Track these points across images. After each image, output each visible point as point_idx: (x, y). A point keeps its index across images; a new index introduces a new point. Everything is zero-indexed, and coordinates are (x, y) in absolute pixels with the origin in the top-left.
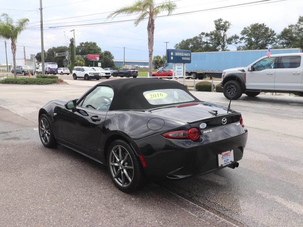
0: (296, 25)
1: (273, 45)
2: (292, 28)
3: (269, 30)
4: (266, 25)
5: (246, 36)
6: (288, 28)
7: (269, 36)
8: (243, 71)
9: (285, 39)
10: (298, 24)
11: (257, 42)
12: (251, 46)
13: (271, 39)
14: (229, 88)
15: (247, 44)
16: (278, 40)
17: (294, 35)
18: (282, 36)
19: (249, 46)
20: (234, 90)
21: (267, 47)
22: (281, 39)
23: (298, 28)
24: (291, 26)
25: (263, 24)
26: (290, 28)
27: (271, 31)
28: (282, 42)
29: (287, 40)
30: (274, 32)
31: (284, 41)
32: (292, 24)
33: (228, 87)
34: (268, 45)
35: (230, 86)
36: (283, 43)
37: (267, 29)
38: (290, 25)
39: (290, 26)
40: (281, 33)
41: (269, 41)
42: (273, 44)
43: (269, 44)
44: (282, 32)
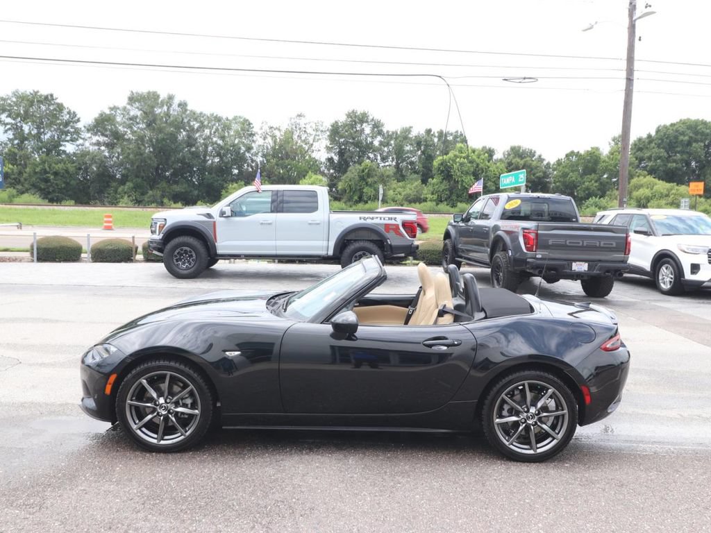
0: (125, 109)
1: (78, 146)
2: (115, 112)
3: (65, 112)
4: (56, 99)
5: (7, 117)
6: (108, 112)
7: (67, 124)
8: (209, 216)
9: (103, 135)
10: (128, 107)
11: (39, 134)
12: (22, 142)
13: (72, 130)
14: (178, 253)
15: (11, 137)
16: (89, 135)
17: (121, 128)
18: (95, 126)
19: (16, 142)
20: (191, 256)
21: (62, 148)
22: (95, 134)
23: (128, 114)
24: (114, 108)
25: (52, 95)
26: (113, 112)
27: (69, 113)
28: (98, 141)
29: (106, 136)
30: (76, 115)
31: (102, 139)
32: (116, 105)
33: (177, 251)
34: (64, 143)
35: (182, 250)
36: (98, 144)
37: (60, 107)
38: (112, 106)
39: (111, 109)
40: (94, 121)
41: (67, 135)
42: (78, 143)
43: (68, 141)
44: (96, 120)
